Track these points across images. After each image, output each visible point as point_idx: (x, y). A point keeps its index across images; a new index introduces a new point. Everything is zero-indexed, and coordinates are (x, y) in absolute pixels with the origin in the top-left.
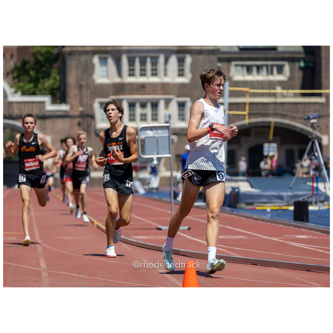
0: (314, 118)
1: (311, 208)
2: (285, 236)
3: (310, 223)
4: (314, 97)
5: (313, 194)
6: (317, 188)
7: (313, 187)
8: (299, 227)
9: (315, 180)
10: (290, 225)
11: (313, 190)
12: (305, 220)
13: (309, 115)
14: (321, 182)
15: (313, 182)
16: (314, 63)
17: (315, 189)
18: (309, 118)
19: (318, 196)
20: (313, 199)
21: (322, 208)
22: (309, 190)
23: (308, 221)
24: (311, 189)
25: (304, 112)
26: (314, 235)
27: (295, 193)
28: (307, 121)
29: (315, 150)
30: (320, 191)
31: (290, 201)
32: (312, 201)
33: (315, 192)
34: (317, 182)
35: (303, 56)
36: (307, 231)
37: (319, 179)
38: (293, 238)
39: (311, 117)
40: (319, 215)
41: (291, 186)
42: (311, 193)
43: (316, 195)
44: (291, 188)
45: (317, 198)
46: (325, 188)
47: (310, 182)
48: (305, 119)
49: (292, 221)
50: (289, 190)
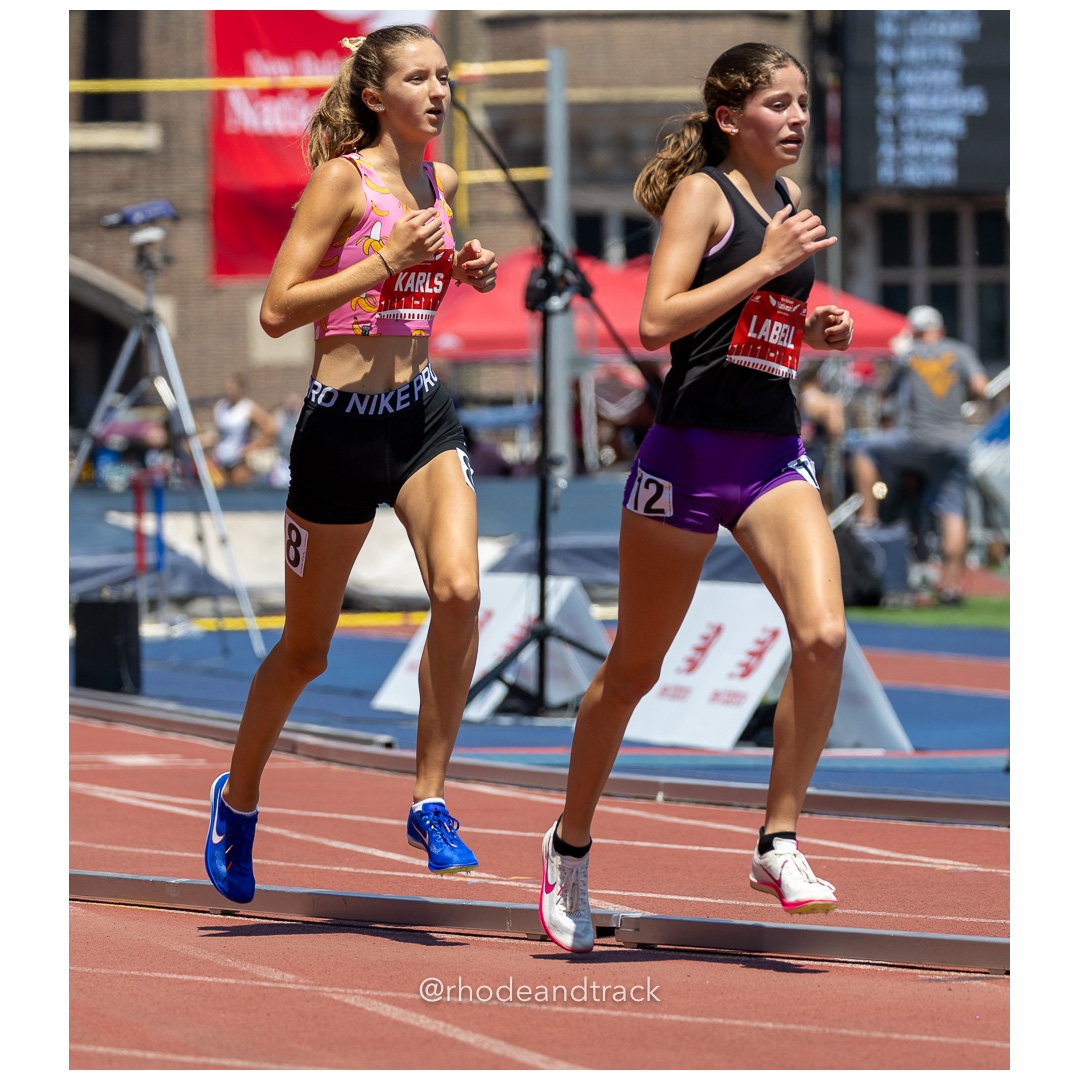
0: (151, 222)
1: (150, 630)
3: (152, 697)
4: (106, 124)
5: (141, 568)
6: (160, 545)
7: (139, 535)
8: (109, 717)
9: (148, 500)
11: (140, 550)
12: (128, 684)
13: (127, 209)
14: (179, 509)
15: (139, 511)
17: (150, 545)
18: (126, 223)
19: (166, 572)
20: (142, 590)
21: (179, 631)
22: (121, 550)
23: (137, 688)
24: (130, 542)
26: (190, 752)
28: (116, 236)
29: (154, 366)
30: (173, 551)
32: (134, 594)
33: (150, 558)
34: (159, 510)
36: (150, 733)
37: (168, 500)
38: (96, 767)
39: (138, 217)
40: (175, 660)
42: (128, 559)
43: (158, 567)
45: (155, 586)
46: (200, 539)
47: (122, 510)
48: (111, 227)
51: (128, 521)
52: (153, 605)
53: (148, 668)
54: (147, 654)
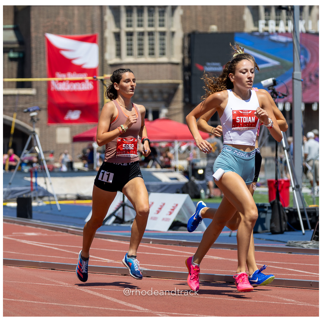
0: (34, 111)
1: (34, 204)
2: (14, 233)
3: (35, 219)
5: (32, 190)
6: (36, 184)
7: (31, 182)
8: (25, 224)
9: (34, 175)
10: (14, 222)
11: (32, 186)
12: (29, 217)
13: (29, 108)
14: (40, 176)
15: (31, 177)
16: (24, 53)
17: (34, 185)
18: (29, 111)
20: (32, 195)
21: (41, 204)
22: (27, 186)
23: (31, 217)
24: (30, 184)
25: (15, 104)
26: (43, 232)
27: (13, 189)
28: (27, 114)
29: (35, 144)
30: (39, 186)
31: (7, 197)
32: (30, 196)
33: (34, 188)
34: (36, 177)
35: (17, 46)
36: (34, 228)
37: (38, 174)
38: (22, 236)
39: (31, 110)
40: (39, 211)
41: (11, 181)
42: (29, 188)
43: (35, 190)
44: (10, 184)
45: (35, 194)
46: (45, 183)
47: (28, 177)
48: (25, 112)
49: (16, 217)
50: (8, 186)
51: (29, 179)
52: (35, 198)
53: (34, 213)
54: (33, 209)
